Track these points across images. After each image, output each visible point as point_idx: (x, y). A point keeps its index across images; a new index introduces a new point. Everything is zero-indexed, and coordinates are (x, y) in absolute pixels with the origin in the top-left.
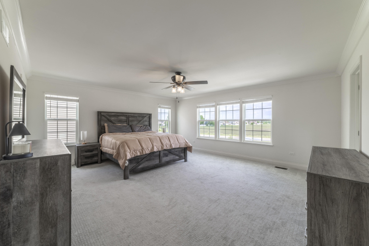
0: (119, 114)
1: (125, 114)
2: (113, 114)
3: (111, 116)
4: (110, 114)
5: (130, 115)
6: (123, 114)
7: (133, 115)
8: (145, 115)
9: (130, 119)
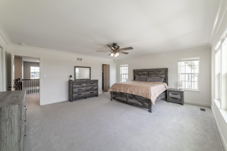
0: (143, 71)
1: (146, 70)
2: (140, 71)
3: (139, 72)
4: (138, 71)
5: (149, 70)
6: (145, 70)
7: (151, 70)
8: (161, 70)
9: (150, 73)
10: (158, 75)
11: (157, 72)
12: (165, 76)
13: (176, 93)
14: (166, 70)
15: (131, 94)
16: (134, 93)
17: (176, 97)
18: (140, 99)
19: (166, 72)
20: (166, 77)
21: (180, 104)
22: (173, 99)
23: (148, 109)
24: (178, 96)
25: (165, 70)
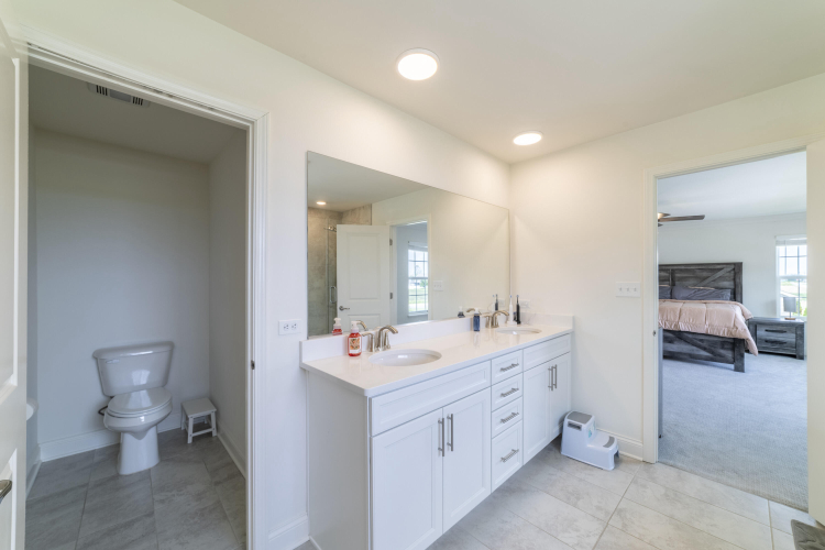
1: (665, 267)
5: (675, 268)
7: (682, 267)
8: (719, 267)
9: (678, 275)
10: (707, 281)
11: (705, 274)
12: (732, 283)
13: (779, 328)
14: (737, 269)
15: (673, 328)
16: (683, 327)
17: (781, 339)
18: (701, 340)
19: (735, 274)
20: (735, 285)
21: (794, 356)
22: (769, 345)
23: (732, 366)
24: (790, 338)
25: (733, 267)
